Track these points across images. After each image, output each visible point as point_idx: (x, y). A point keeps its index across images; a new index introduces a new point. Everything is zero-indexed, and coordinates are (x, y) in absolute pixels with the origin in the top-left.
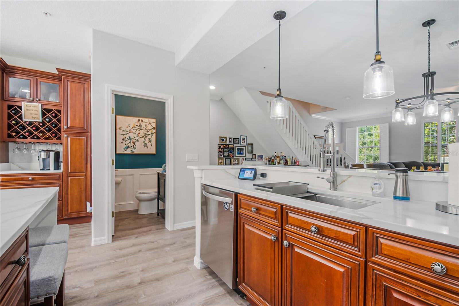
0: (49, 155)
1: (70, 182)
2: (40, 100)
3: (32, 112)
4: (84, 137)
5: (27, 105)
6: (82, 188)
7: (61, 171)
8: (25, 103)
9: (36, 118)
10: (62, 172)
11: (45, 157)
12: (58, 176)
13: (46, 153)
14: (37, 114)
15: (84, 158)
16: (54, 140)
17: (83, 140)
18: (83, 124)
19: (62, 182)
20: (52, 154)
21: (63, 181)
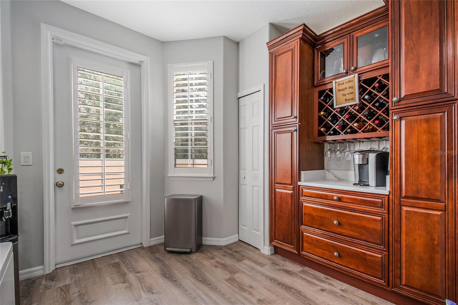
0: (368, 159)
1: (406, 217)
2: (356, 69)
3: (344, 92)
4: (442, 114)
5: (340, 83)
6: (436, 238)
7: (386, 191)
8: (337, 81)
9: (350, 99)
10: (388, 194)
11: (361, 163)
12: (381, 200)
13: (361, 156)
14: (351, 93)
15: (441, 166)
16: (380, 131)
17: (439, 122)
18: (438, 83)
19: (389, 214)
20: (372, 157)
21: (391, 212)
